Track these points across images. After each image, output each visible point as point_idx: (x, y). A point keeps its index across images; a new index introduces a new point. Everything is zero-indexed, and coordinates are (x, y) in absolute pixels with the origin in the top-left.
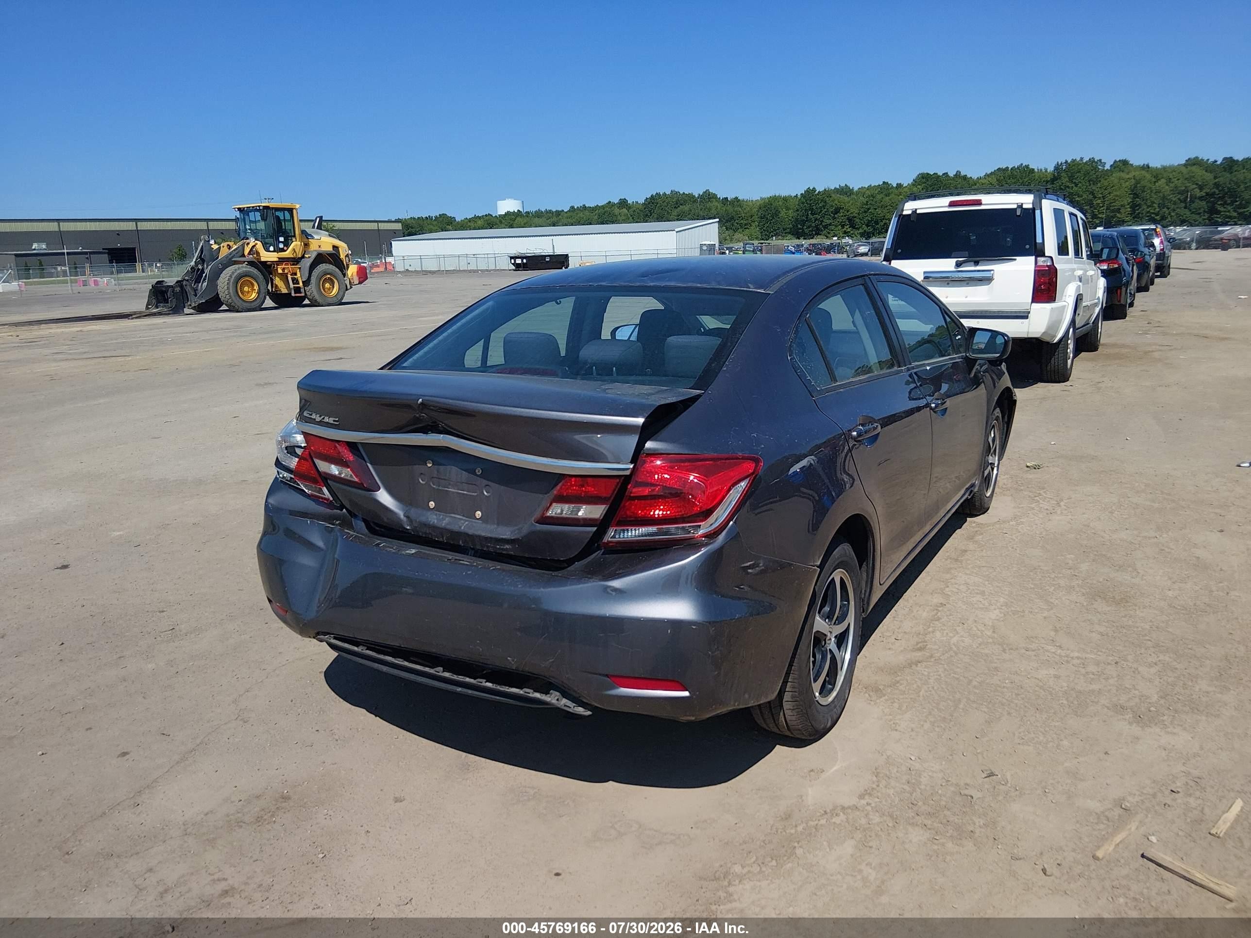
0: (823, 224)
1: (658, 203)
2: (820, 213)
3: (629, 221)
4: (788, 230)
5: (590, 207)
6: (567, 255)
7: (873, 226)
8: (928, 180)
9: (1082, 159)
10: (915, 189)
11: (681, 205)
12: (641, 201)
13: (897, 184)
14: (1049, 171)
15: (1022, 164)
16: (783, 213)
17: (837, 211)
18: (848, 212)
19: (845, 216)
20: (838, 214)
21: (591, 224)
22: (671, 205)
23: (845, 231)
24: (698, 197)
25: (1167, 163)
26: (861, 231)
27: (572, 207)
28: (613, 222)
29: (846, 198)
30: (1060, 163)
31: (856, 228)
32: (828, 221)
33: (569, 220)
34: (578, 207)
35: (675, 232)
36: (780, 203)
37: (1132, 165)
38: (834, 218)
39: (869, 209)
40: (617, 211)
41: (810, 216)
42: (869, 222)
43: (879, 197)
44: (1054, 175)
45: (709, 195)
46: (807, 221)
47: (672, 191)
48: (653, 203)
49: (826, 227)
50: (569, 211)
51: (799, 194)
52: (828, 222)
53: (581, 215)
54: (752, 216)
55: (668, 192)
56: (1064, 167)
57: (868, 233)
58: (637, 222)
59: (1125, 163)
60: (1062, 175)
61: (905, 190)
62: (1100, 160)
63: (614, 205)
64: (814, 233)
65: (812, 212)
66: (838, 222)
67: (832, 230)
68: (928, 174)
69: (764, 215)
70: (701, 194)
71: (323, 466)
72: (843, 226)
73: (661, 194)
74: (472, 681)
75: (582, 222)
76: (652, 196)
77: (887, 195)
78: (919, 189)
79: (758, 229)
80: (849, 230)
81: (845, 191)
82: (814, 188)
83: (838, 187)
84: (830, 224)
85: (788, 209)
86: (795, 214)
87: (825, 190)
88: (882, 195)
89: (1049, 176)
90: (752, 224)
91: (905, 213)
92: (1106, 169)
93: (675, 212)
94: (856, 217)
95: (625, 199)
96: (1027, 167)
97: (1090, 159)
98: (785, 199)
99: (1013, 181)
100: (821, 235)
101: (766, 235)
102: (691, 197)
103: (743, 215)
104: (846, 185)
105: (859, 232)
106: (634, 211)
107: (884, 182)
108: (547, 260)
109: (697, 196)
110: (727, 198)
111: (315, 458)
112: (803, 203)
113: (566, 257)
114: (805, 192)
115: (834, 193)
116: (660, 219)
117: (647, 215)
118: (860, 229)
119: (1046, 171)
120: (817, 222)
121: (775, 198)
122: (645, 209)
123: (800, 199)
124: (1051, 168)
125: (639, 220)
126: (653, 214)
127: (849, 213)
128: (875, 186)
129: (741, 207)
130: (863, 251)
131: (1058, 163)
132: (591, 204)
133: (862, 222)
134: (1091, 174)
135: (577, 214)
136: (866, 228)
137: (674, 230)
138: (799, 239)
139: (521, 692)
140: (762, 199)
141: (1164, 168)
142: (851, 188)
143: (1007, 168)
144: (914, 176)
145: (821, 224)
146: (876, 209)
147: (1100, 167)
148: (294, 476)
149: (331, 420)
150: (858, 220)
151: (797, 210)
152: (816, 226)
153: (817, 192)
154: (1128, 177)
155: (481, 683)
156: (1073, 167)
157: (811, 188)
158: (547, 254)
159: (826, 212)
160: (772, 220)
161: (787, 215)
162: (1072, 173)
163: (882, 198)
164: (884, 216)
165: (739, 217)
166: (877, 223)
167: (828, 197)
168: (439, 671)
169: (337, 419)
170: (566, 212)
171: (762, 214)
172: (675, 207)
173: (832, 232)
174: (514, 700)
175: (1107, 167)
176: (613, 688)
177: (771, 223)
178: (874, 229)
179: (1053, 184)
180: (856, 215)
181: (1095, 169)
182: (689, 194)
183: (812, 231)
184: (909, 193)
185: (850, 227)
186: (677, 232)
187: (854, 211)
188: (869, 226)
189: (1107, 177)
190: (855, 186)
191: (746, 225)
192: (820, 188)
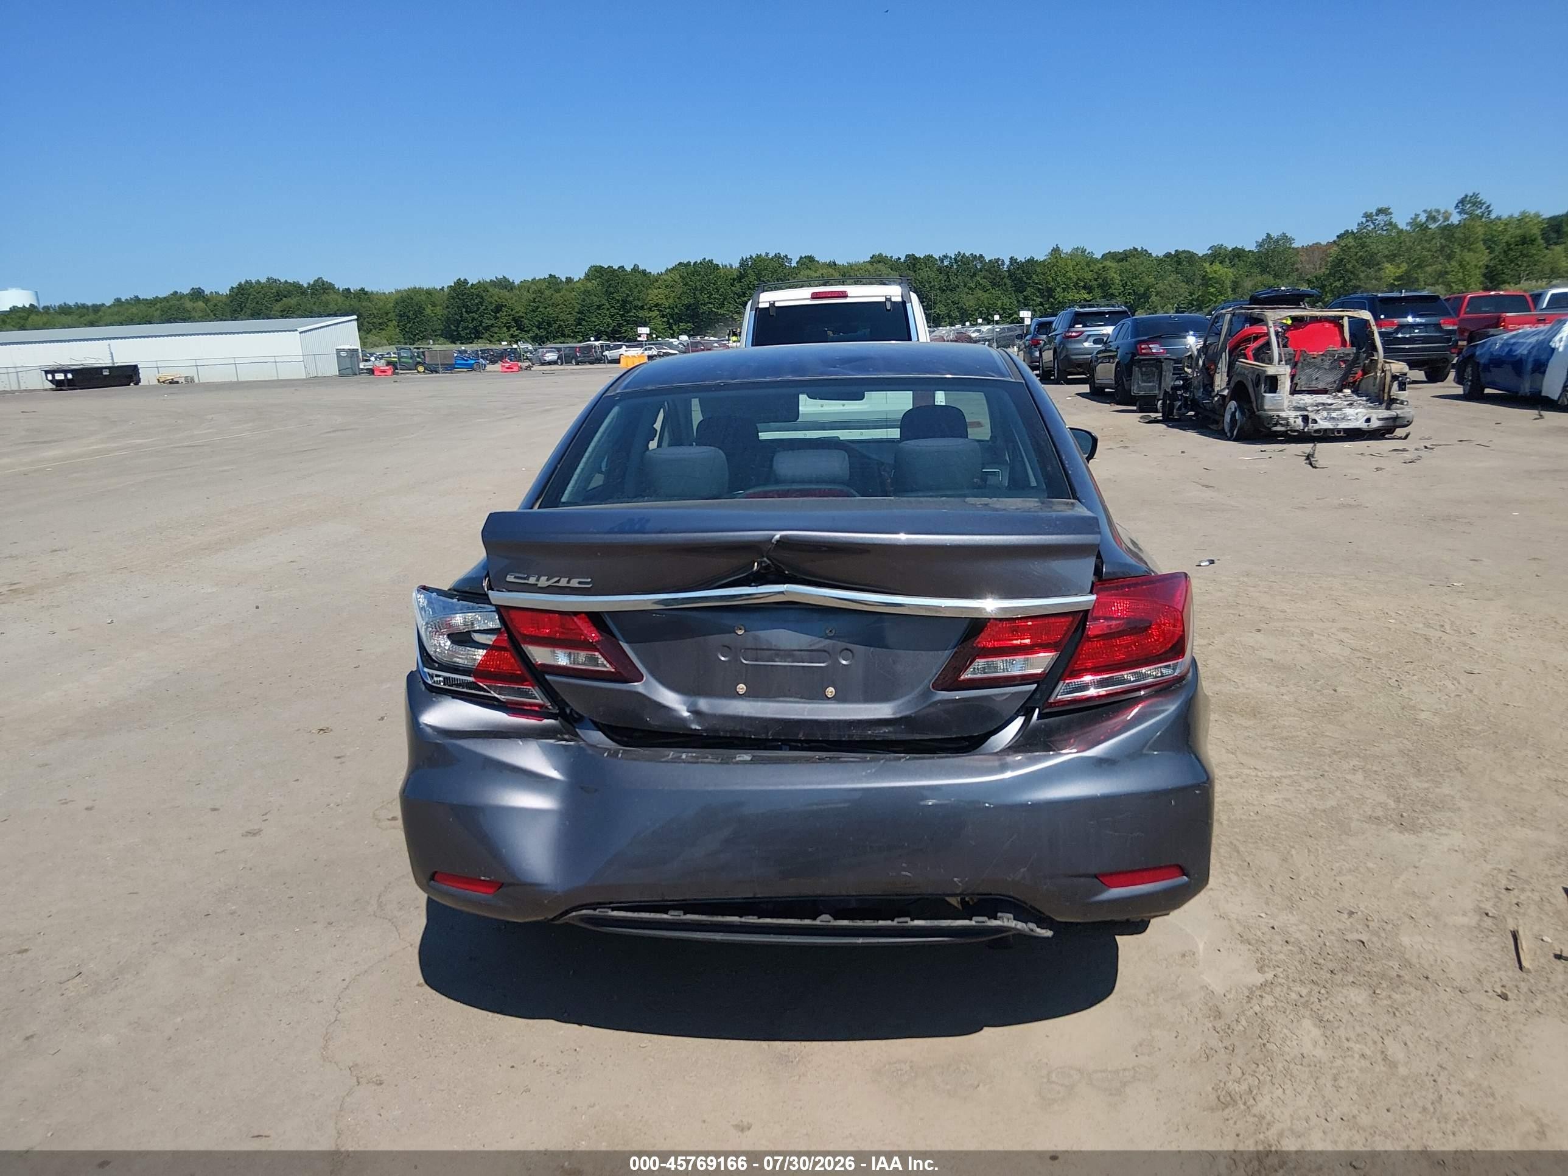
0: (484, 325)
1: (249, 295)
2: (477, 311)
3: (209, 319)
4: (439, 332)
5: (147, 300)
6: (136, 366)
7: (545, 329)
8: (603, 275)
9: (767, 254)
10: (589, 284)
11: (285, 297)
12: (224, 291)
13: (567, 278)
14: (734, 267)
15: (705, 259)
16: (428, 311)
17: (499, 309)
18: (512, 310)
19: (509, 315)
20: (501, 313)
21: (150, 323)
22: (270, 298)
23: (512, 334)
24: (308, 288)
25: (852, 261)
26: (531, 334)
27: (118, 300)
28: (184, 320)
29: (507, 293)
30: (745, 258)
31: (525, 331)
32: (487, 321)
33: (116, 317)
34: (127, 300)
35: (297, 332)
36: (423, 298)
37: (818, 262)
38: (496, 318)
39: (538, 308)
40: (189, 305)
41: (465, 314)
42: (540, 323)
43: (548, 293)
44: (740, 272)
45: (323, 284)
46: (461, 321)
47: (268, 279)
48: (242, 294)
49: (487, 329)
50: (112, 305)
51: (446, 287)
52: (490, 322)
53: (134, 310)
54: (387, 314)
55: (263, 280)
56: (750, 263)
57: (541, 337)
58: (221, 320)
59: (811, 259)
60: (748, 272)
61: (578, 285)
62: (786, 256)
63: (182, 296)
64: (473, 336)
65: (467, 309)
66: (502, 322)
67: (496, 333)
68: (601, 267)
69: (404, 313)
70: (312, 283)
71: (540, 655)
72: (509, 328)
73: (253, 281)
74: (889, 923)
75: (137, 320)
76: (240, 284)
77: (558, 291)
78: (594, 284)
79: (398, 330)
80: (516, 333)
81: (504, 284)
82: (466, 280)
83: (495, 279)
84: (492, 326)
85: (434, 305)
86: (446, 312)
87: (479, 282)
88: (551, 291)
89: (735, 273)
90: (389, 324)
91: (761, 306)
92: (793, 265)
93: (278, 306)
94: (523, 317)
95: (200, 288)
96: (711, 261)
97: (776, 255)
98: (429, 293)
99: (698, 278)
100: (482, 338)
101: (410, 338)
102: (297, 286)
103: (375, 312)
104: (504, 277)
105: (529, 335)
106: (216, 305)
107: (550, 275)
108: (104, 374)
109: (305, 285)
110: (348, 289)
111: (524, 643)
112: (453, 298)
113: (135, 368)
114: (455, 283)
115: (491, 286)
116: (256, 315)
117: (235, 311)
118: (531, 332)
119: (731, 267)
120: (475, 322)
121: (416, 291)
122: (231, 302)
123: (449, 294)
124: (736, 265)
125: (224, 318)
126: (245, 309)
127: (514, 311)
128: (540, 279)
129: (370, 300)
130: (550, 358)
131: (742, 259)
132: (147, 294)
133: (531, 323)
134: (779, 272)
135: (127, 309)
136: (537, 331)
137: (296, 330)
138: (455, 343)
139: (973, 923)
140: (398, 292)
141: (851, 265)
142: (511, 281)
143: (689, 262)
144: (586, 269)
145: (481, 325)
146: (546, 308)
147: (787, 264)
148: (475, 677)
149: (574, 583)
150: (526, 321)
151: (448, 307)
152: (475, 328)
153: (469, 285)
154: (816, 275)
155: (907, 922)
156: (760, 263)
157: (462, 279)
158: (104, 365)
159: (484, 310)
160: (415, 319)
161: (436, 313)
162: (759, 271)
163: (552, 294)
164: (557, 317)
165: (370, 315)
166: (549, 324)
167: (484, 291)
168: (824, 920)
169: (589, 580)
170: (109, 307)
171: (400, 311)
172: (276, 300)
173: (495, 335)
174: (962, 937)
175: (794, 264)
176: (1101, 892)
177: (414, 323)
178: (548, 332)
179: (741, 282)
180: (524, 315)
181: (782, 265)
182: (294, 282)
183: (470, 333)
184: (583, 289)
185: (517, 330)
186: (300, 333)
187: (520, 309)
188: (542, 328)
189: (795, 275)
190: (517, 279)
191: (380, 324)
192: (472, 280)
